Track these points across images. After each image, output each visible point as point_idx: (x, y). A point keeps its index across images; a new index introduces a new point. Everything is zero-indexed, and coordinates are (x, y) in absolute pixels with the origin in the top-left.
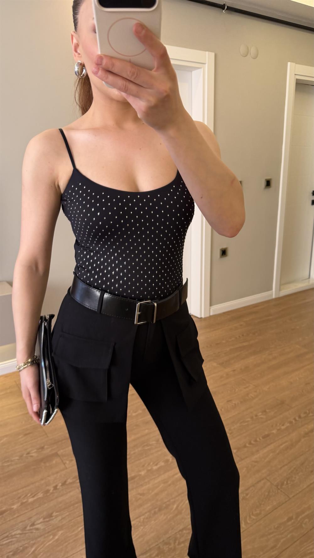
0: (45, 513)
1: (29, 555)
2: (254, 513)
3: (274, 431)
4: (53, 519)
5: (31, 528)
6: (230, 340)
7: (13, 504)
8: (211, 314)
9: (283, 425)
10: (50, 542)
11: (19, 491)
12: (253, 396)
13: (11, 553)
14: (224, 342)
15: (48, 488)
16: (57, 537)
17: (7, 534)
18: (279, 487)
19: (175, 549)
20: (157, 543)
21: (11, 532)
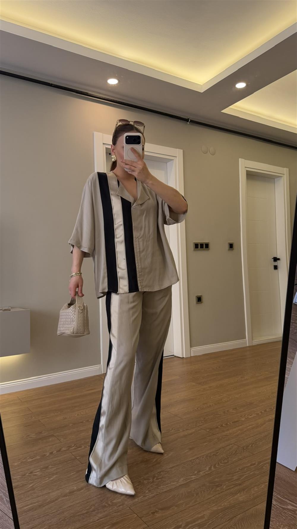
0: (42, 467)
1: (29, 488)
2: (222, 462)
3: (243, 419)
4: (50, 469)
5: (30, 474)
6: (208, 370)
7: (14, 463)
8: (192, 356)
9: (251, 416)
10: (46, 481)
11: (20, 456)
12: (226, 400)
15: (44, 453)
16: (52, 479)
18: (245, 448)
19: (153, 482)
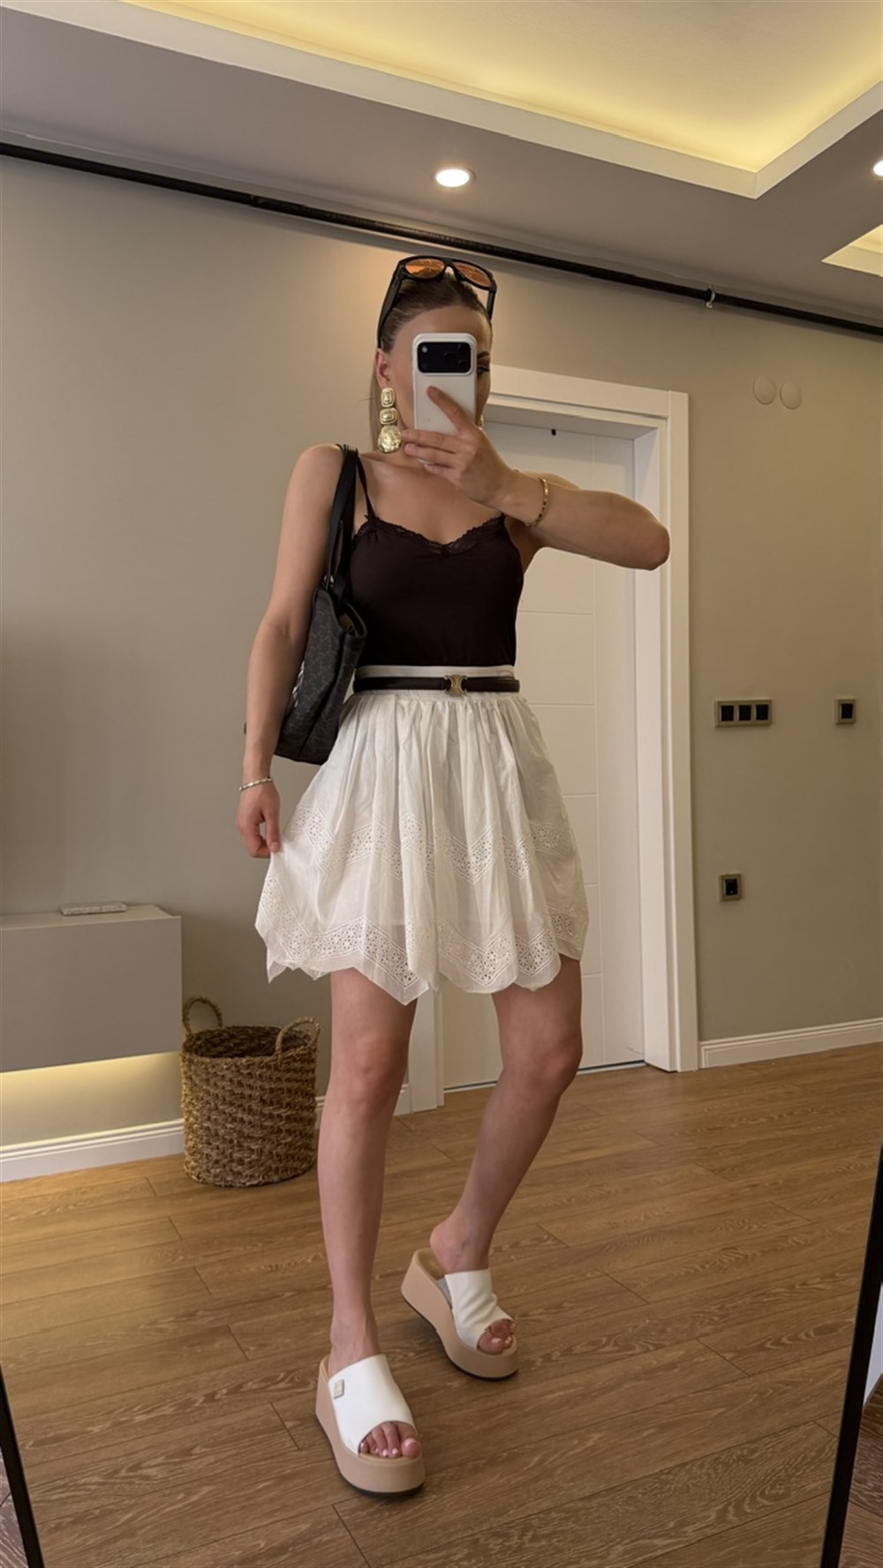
0: (172, 1447)
1: (117, 1527)
2: (767, 1492)
4: (195, 1459)
5: (131, 1474)
6: (752, 1123)
7: (92, 1424)
8: (704, 1066)
10: (177, 1506)
11: (114, 1399)
13: (69, 1519)
14: (733, 1126)
15: (189, 1395)
16: (195, 1498)
17: (67, 1480)
20: (470, 1532)
21: (75, 1477)
